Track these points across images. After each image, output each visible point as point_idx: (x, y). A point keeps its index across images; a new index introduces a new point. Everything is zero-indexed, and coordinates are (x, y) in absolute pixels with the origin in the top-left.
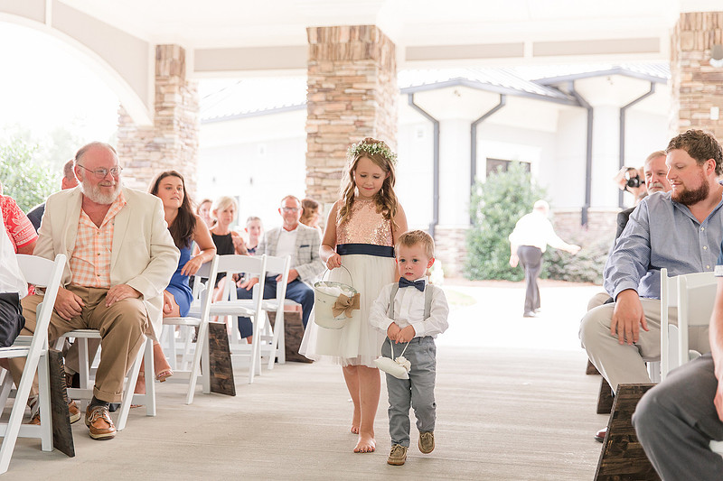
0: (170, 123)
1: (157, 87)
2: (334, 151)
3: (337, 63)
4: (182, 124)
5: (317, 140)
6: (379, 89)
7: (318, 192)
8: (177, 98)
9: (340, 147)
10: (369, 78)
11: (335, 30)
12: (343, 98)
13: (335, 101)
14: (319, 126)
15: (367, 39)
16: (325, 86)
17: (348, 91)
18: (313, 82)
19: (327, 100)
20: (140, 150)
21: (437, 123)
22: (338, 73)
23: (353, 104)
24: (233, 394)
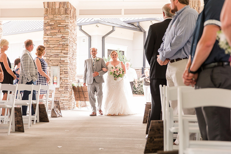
2: (54, 47)
3: (55, 15)
6: (70, 25)
10: (67, 21)
11: (54, 3)
12: (57, 28)
13: (54, 29)
14: (48, 38)
15: (66, 7)
16: (50, 23)
17: (59, 25)
18: (46, 22)
19: (51, 29)
21: (90, 37)
22: (55, 19)
23: (61, 30)
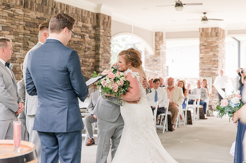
0: (159, 54)
1: (155, 44)
2: (207, 62)
3: (208, 38)
4: (162, 54)
5: (203, 59)
6: (220, 44)
7: (203, 74)
8: (161, 47)
9: (209, 61)
10: (217, 42)
11: (207, 29)
12: (209, 47)
13: (207, 48)
14: (203, 56)
15: (216, 31)
16: (204, 44)
17: (211, 46)
18: (201, 43)
19: (205, 48)
20: (151, 61)
21: (239, 42)
22: (209, 41)
23: (213, 49)
24: (192, 124)
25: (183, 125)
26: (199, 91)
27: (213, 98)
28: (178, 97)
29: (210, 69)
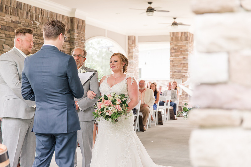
0: (132, 57)
1: (128, 47)
2: (177, 65)
3: (178, 42)
4: (135, 57)
5: (173, 62)
6: (189, 48)
7: (173, 76)
8: (134, 50)
9: (179, 64)
10: (187, 46)
11: (177, 33)
12: (180, 51)
13: (177, 52)
14: (173, 59)
15: (186, 35)
16: (175, 48)
17: (181, 49)
18: (172, 47)
19: (175, 52)
22: (179, 45)
23: (182, 53)
24: (162, 125)
25: (154, 125)
26: (169, 93)
27: (183, 100)
28: (149, 99)
29: (180, 72)
